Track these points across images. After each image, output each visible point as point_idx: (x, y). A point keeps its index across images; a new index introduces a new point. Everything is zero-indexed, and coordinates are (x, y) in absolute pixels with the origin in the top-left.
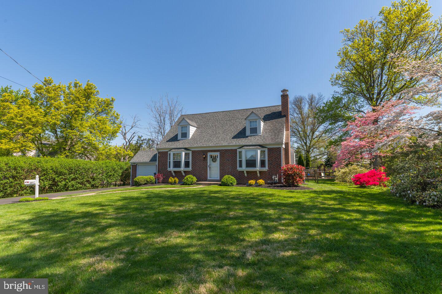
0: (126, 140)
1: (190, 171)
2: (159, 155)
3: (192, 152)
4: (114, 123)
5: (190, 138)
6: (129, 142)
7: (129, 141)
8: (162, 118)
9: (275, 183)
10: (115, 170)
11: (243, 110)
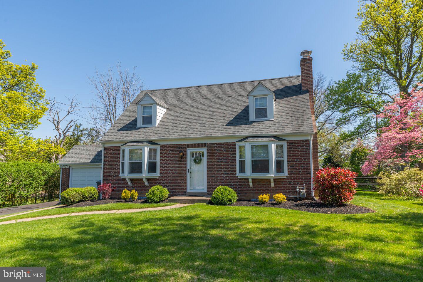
0: (59, 131)
1: (157, 179)
2: (105, 152)
3: (161, 147)
4: (36, 103)
5: (157, 124)
6: (64, 135)
7: (63, 132)
8: (112, 99)
9: (301, 199)
10: (34, 176)
11: (238, 84)
